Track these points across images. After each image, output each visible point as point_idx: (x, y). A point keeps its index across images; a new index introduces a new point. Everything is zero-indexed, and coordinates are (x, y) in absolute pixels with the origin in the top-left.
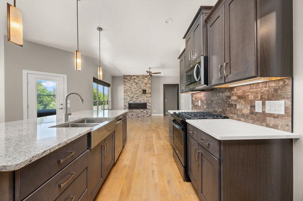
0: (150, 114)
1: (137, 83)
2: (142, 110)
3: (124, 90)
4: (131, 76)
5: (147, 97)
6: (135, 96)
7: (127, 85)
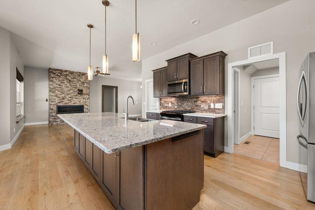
1: (70, 81)
3: (50, 88)
4: (62, 70)
7: (55, 82)
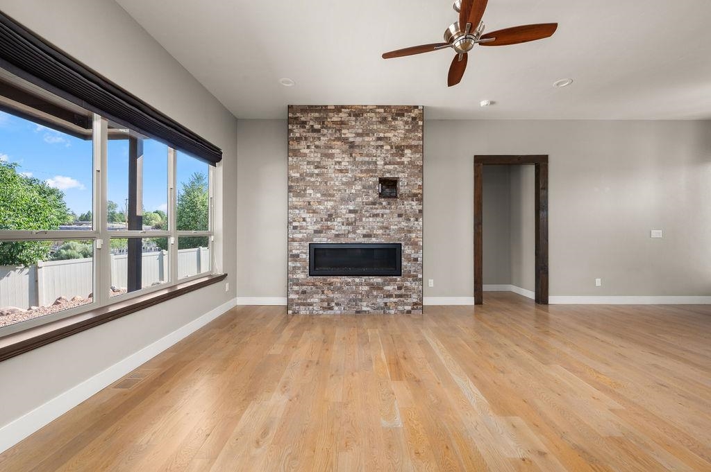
0: (414, 299)
1: (352, 145)
2: (378, 280)
3: (289, 178)
4: (324, 109)
5: (400, 216)
6: (343, 209)
7: (305, 155)
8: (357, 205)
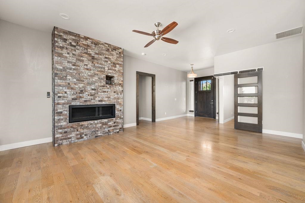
0: (120, 126)
1: (93, 58)
2: (106, 120)
5: (115, 92)
6: (89, 88)
8: (96, 87)
